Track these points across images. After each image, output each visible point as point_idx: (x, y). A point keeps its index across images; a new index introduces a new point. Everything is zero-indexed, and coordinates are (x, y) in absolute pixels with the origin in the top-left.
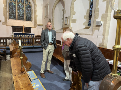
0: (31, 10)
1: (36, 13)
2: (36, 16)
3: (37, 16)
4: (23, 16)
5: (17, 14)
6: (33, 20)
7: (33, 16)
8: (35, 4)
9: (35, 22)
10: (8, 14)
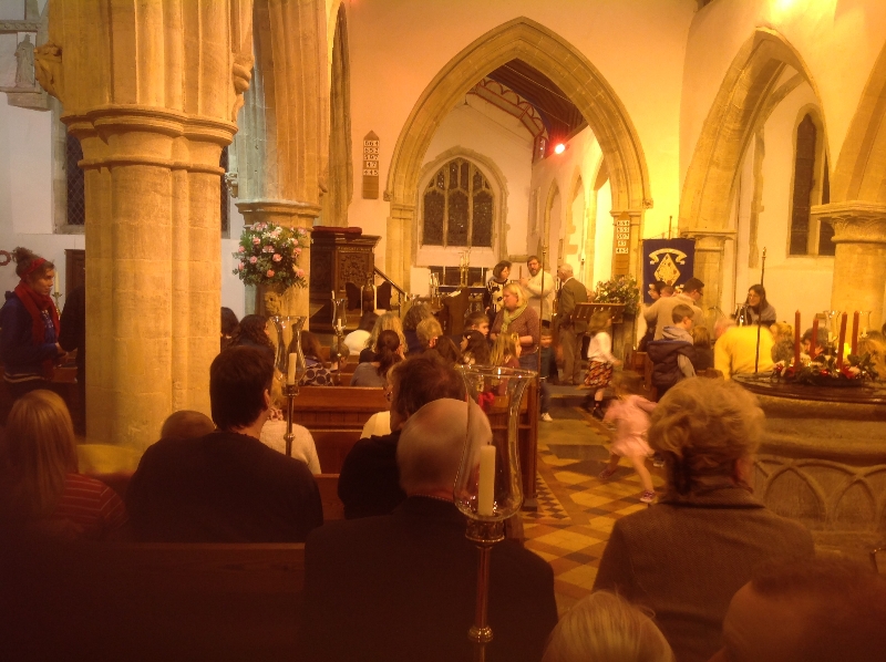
0: (490, 208)
1: (505, 217)
2: (504, 227)
3: (509, 227)
4: (464, 232)
5: (446, 228)
6: (496, 241)
7: (496, 230)
8: (502, 188)
9: (503, 249)
10: (420, 229)
